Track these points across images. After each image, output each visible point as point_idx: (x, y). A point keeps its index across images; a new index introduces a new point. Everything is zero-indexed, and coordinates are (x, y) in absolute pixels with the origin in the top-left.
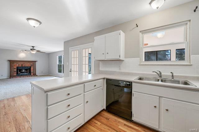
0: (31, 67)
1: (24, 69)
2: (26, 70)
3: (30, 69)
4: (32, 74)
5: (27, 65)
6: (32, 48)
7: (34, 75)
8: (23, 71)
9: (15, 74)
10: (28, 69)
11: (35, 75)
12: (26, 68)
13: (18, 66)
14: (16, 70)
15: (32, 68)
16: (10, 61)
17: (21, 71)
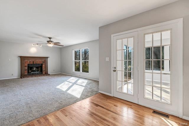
0: (42, 64)
1: (36, 67)
2: (37, 68)
3: (41, 67)
4: (44, 73)
5: (38, 62)
6: (49, 40)
7: (45, 74)
8: (34, 69)
9: (26, 73)
10: (39, 67)
11: (47, 73)
12: (38, 66)
13: (29, 63)
14: (27, 68)
15: (43, 66)
16: (21, 57)
17: (32, 69)
